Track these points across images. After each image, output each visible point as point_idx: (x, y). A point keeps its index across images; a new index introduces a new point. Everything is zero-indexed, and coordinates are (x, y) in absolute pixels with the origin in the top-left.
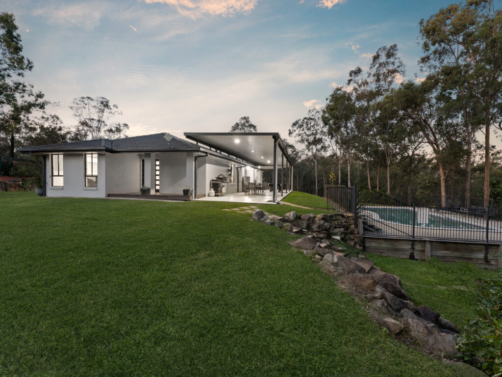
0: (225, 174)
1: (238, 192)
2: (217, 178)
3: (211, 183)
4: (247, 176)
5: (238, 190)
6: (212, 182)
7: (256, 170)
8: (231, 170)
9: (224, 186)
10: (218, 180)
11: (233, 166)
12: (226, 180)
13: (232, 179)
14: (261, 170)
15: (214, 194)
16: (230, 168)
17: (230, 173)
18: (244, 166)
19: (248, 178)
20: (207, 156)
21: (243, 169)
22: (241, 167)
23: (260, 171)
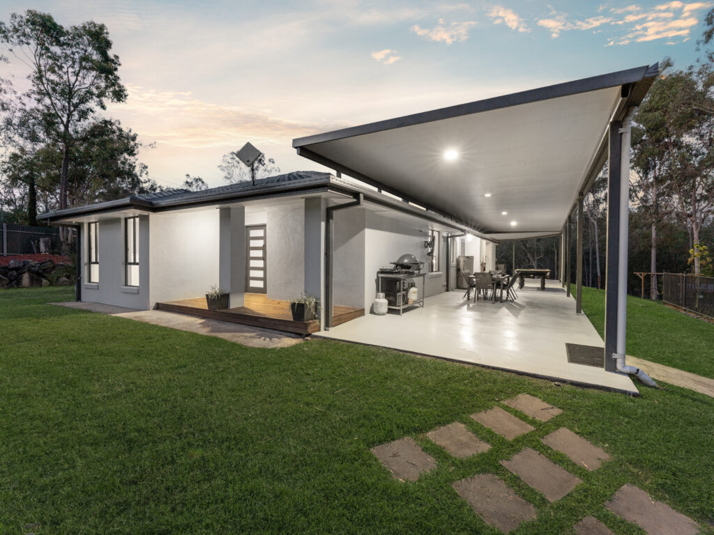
0: (418, 255)
1: (447, 290)
2: (397, 265)
3: (378, 277)
4: (466, 255)
5: (447, 286)
6: (380, 275)
7: (484, 241)
8: (431, 244)
9: (413, 285)
10: (399, 269)
11: (436, 234)
12: (419, 269)
13: (434, 262)
14: (493, 241)
15: (385, 309)
16: (429, 240)
17: (429, 250)
18: (460, 233)
19: (470, 260)
20: (358, 203)
21: (458, 239)
22: (453, 237)
23: (491, 244)
